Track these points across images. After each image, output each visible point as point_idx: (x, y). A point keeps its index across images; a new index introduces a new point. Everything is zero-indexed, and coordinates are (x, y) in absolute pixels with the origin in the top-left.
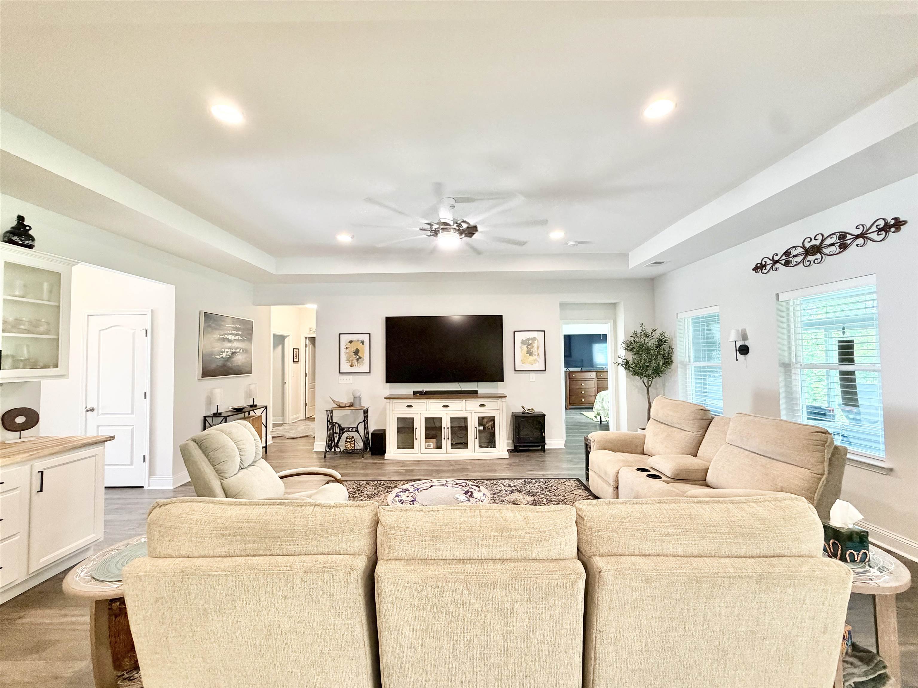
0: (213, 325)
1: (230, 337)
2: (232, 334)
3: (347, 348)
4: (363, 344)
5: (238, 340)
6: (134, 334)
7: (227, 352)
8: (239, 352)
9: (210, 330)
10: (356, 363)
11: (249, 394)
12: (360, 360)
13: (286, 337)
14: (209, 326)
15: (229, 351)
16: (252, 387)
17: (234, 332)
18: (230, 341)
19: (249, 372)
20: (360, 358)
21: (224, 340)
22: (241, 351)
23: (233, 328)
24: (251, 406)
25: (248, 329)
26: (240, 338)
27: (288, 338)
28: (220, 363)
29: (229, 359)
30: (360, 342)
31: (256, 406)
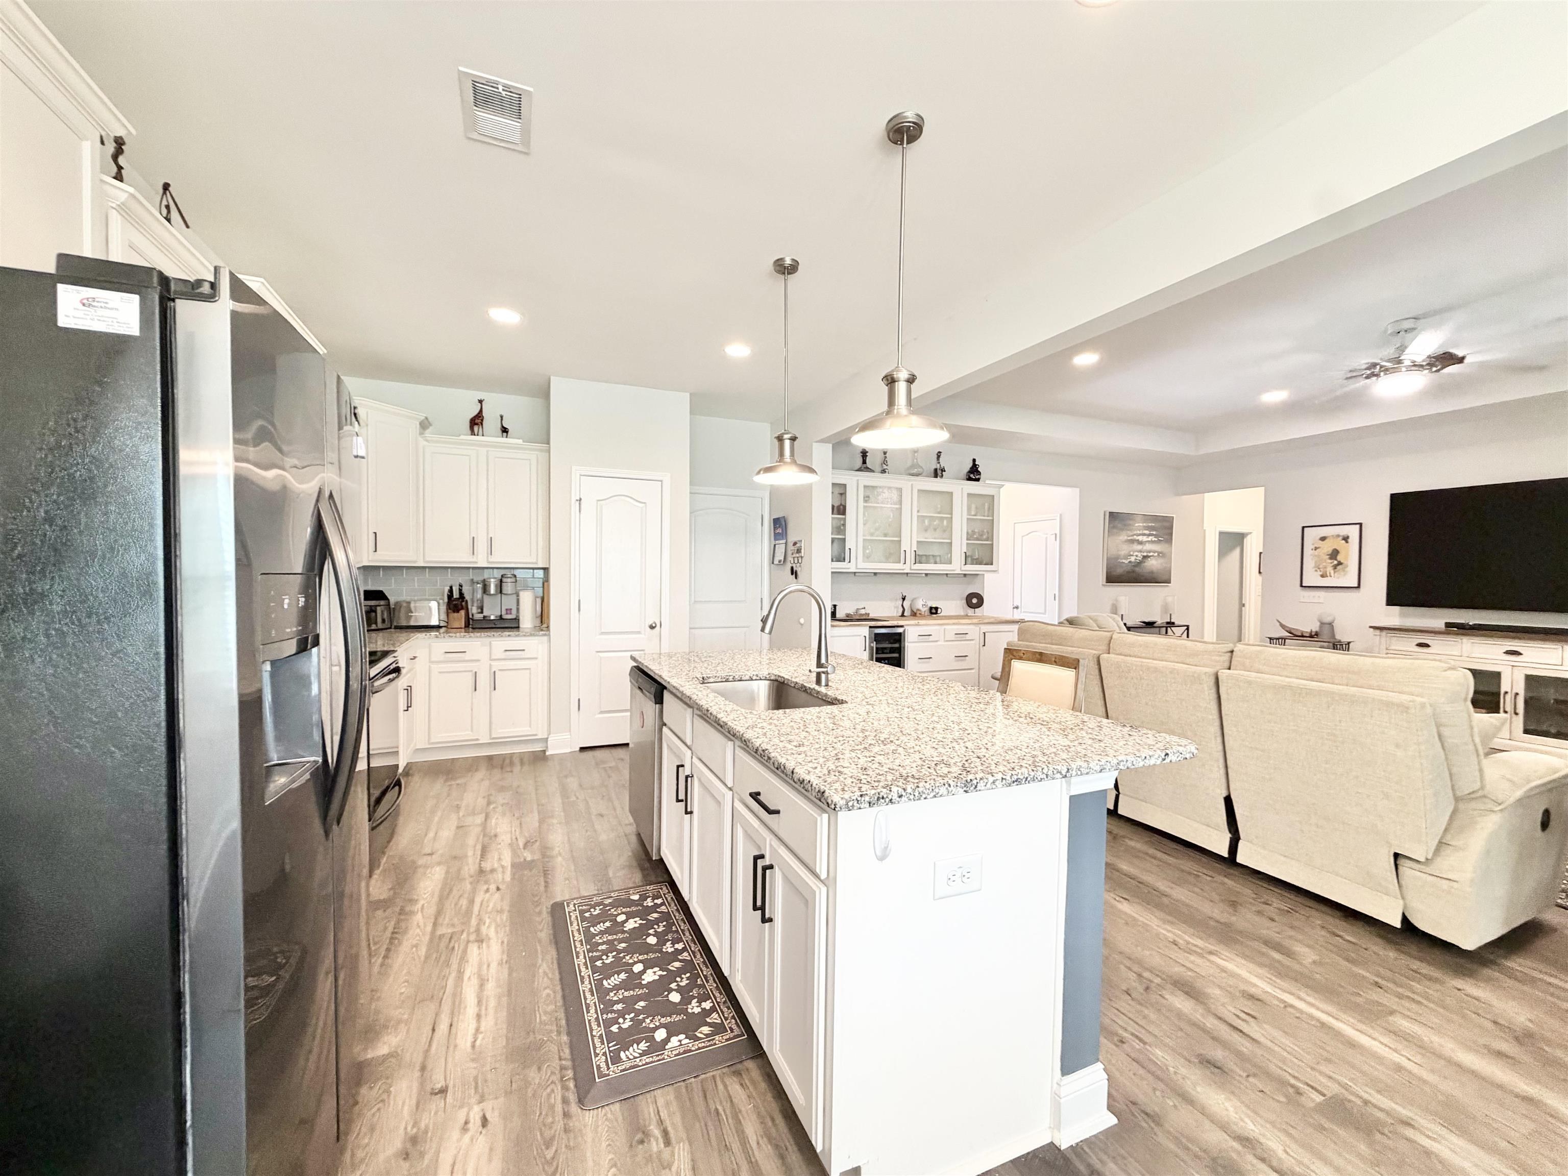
0: (1119, 525)
1: (1140, 538)
2: (1144, 535)
3: (1316, 549)
4: (1347, 542)
5: (1152, 542)
6: (1046, 538)
7: (1137, 556)
8: (1153, 556)
9: (1115, 531)
10: (1332, 572)
11: (1165, 609)
12: (1339, 567)
13: (1247, 534)
14: (1114, 527)
15: (1139, 554)
16: (1170, 599)
17: (1147, 532)
18: (1140, 543)
19: (1168, 581)
20: (1340, 563)
21: (1132, 541)
22: (1156, 554)
23: (1144, 526)
24: (1168, 623)
25: (1166, 528)
26: (1154, 539)
27: (1249, 537)
28: (1129, 568)
29: (1139, 564)
30: (1341, 538)
31: (1173, 623)
